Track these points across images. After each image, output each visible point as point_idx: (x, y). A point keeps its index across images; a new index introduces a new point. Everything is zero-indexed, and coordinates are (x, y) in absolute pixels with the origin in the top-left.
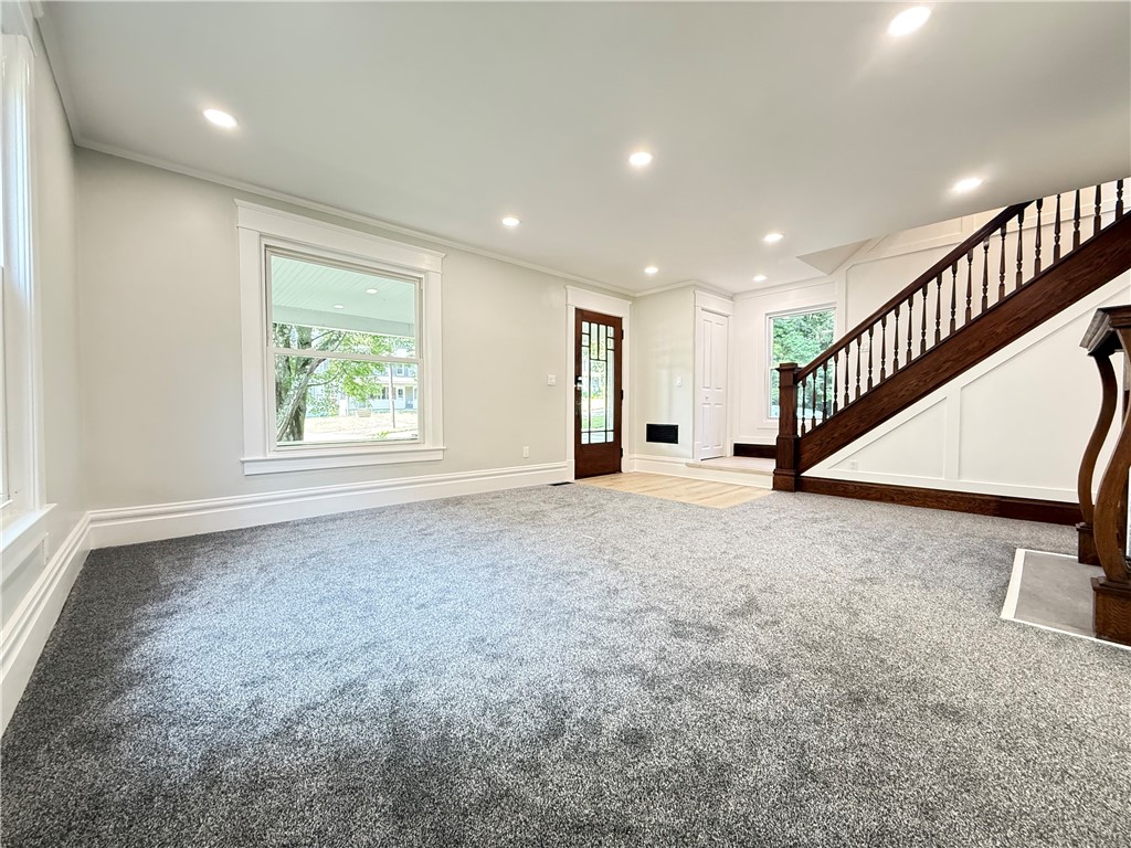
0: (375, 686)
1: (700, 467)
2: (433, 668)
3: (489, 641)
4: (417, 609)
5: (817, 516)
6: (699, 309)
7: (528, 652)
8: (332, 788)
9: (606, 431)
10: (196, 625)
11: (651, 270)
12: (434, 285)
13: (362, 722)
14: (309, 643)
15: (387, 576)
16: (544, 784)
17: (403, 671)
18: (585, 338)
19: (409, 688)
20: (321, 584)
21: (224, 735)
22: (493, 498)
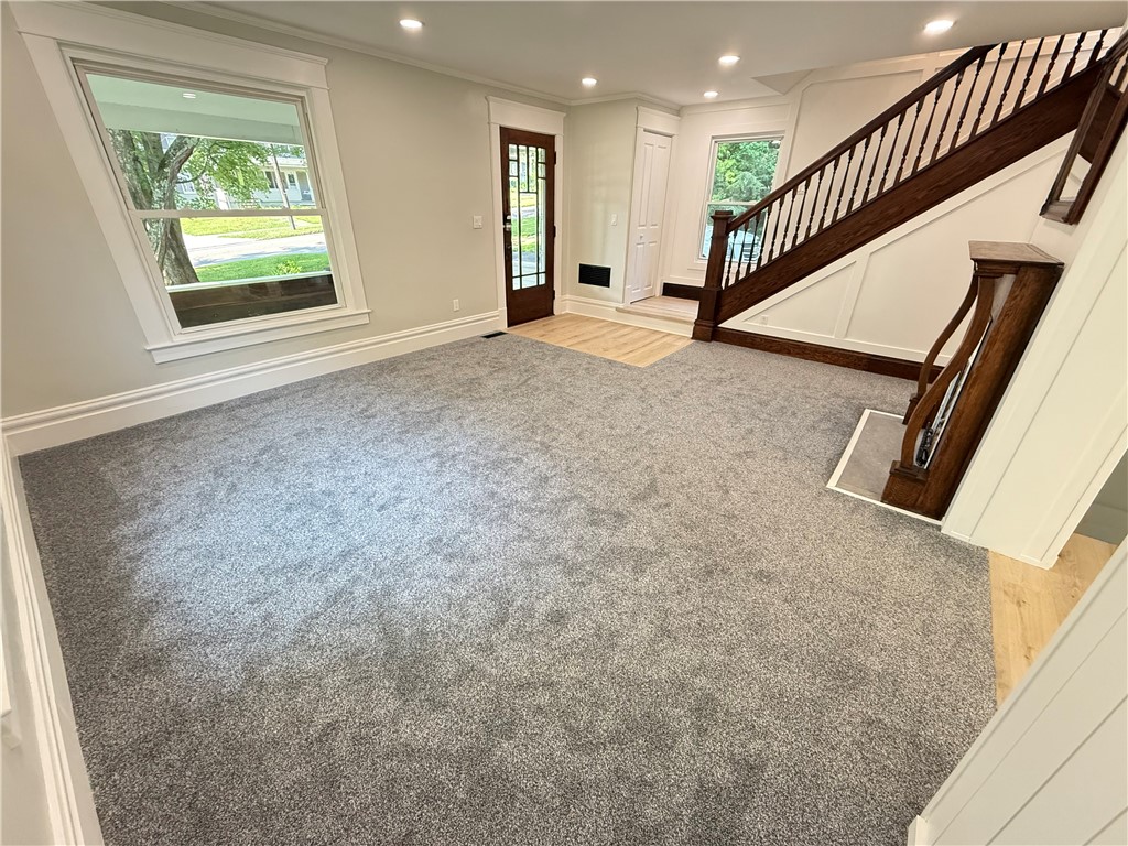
0: (360, 591)
1: (629, 312)
2: (403, 569)
3: (445, 540)
4: (379, 511)
5: (724, 375)
6: (641, 131)
7: (478, 549)
8: (349, 680)
9: (538, 274)
10: (180, 545)
11: (589, 82)
12: (321, 104)
13: (358, 625)
14: (292, 556)
15: (342, 473)
16: (497, 659)
17: (380, 577)
18: (513, 167)
19: (388, 592)
20: (282, 488)
21: (252, 649)
22: (429, 359)
